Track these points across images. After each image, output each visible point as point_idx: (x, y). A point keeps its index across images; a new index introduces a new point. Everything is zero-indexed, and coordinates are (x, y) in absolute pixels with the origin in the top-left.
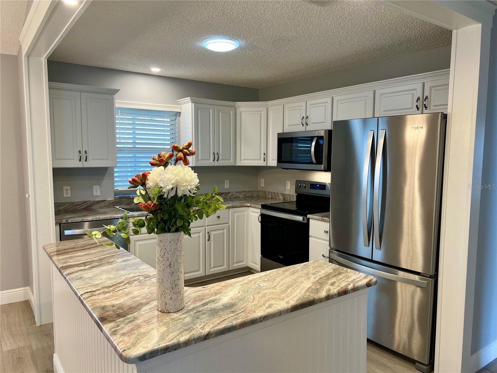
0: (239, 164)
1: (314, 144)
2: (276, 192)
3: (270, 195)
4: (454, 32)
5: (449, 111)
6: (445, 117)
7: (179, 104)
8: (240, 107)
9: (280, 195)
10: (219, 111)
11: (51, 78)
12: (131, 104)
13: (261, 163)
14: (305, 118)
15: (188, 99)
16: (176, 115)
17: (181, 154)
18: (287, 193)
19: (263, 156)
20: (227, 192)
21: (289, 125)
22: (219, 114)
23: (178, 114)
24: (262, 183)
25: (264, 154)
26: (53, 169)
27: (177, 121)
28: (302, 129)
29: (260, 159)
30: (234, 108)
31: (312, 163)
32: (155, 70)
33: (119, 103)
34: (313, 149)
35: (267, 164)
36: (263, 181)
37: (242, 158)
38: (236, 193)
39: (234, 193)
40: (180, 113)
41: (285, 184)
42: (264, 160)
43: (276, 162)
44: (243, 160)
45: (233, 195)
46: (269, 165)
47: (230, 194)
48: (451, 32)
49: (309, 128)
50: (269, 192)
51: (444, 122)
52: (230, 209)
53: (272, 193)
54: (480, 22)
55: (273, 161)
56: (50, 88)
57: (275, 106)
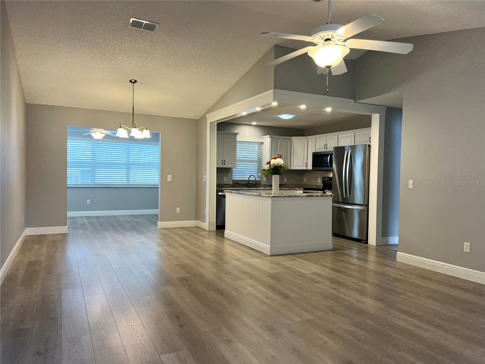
0: (292, 168)
1: (329, 157)
2: (312, 184)
3: (309, 186)
4: (372, 116)
5: (371, 144)
6: (370, 146)
7: (263, 138)
8: (293, 139)
9: (315, 186)
10: (283, 141)
11: (218, 130)
12: (242, 139)
13: (304, 168)
14: (326, 145)
15: (268, 136)
16: (261, 144)
17: (280, 156)
18: (318, 184)
19: (305, 164)
20: (285, 184)
21: (319, 149)
22: (283, 143)
23: (262, 143)
24: (305, 180)
25: (306, 163)
26: (217, 168)
27: (261, 147)
28: (324, 150)
29: (304, 166)
30: (290, 140)
31: (328, 167)
32: (254, 123)
33: (239, 138)
34: (328, 160)
35: (307, 168)
36: (305, 179)
37: (294, 165)
38: (290, 185)
39: (289, 185)
40: (263, 143)
41: (317, 180)
42: (306, 167)
43: (312, 167)
44: (295, 166)
45: (288, 186)
46: (308, 169)
47: (287, 185)
48: (371, 116)
49: (328, 150)
50: (309, 185)
51: (369, 148)
52: (288, 191)
53: (310, 185)
54: (379, 114)
55: (310, 167)
56: (217, 134)
57: (311, 139)
